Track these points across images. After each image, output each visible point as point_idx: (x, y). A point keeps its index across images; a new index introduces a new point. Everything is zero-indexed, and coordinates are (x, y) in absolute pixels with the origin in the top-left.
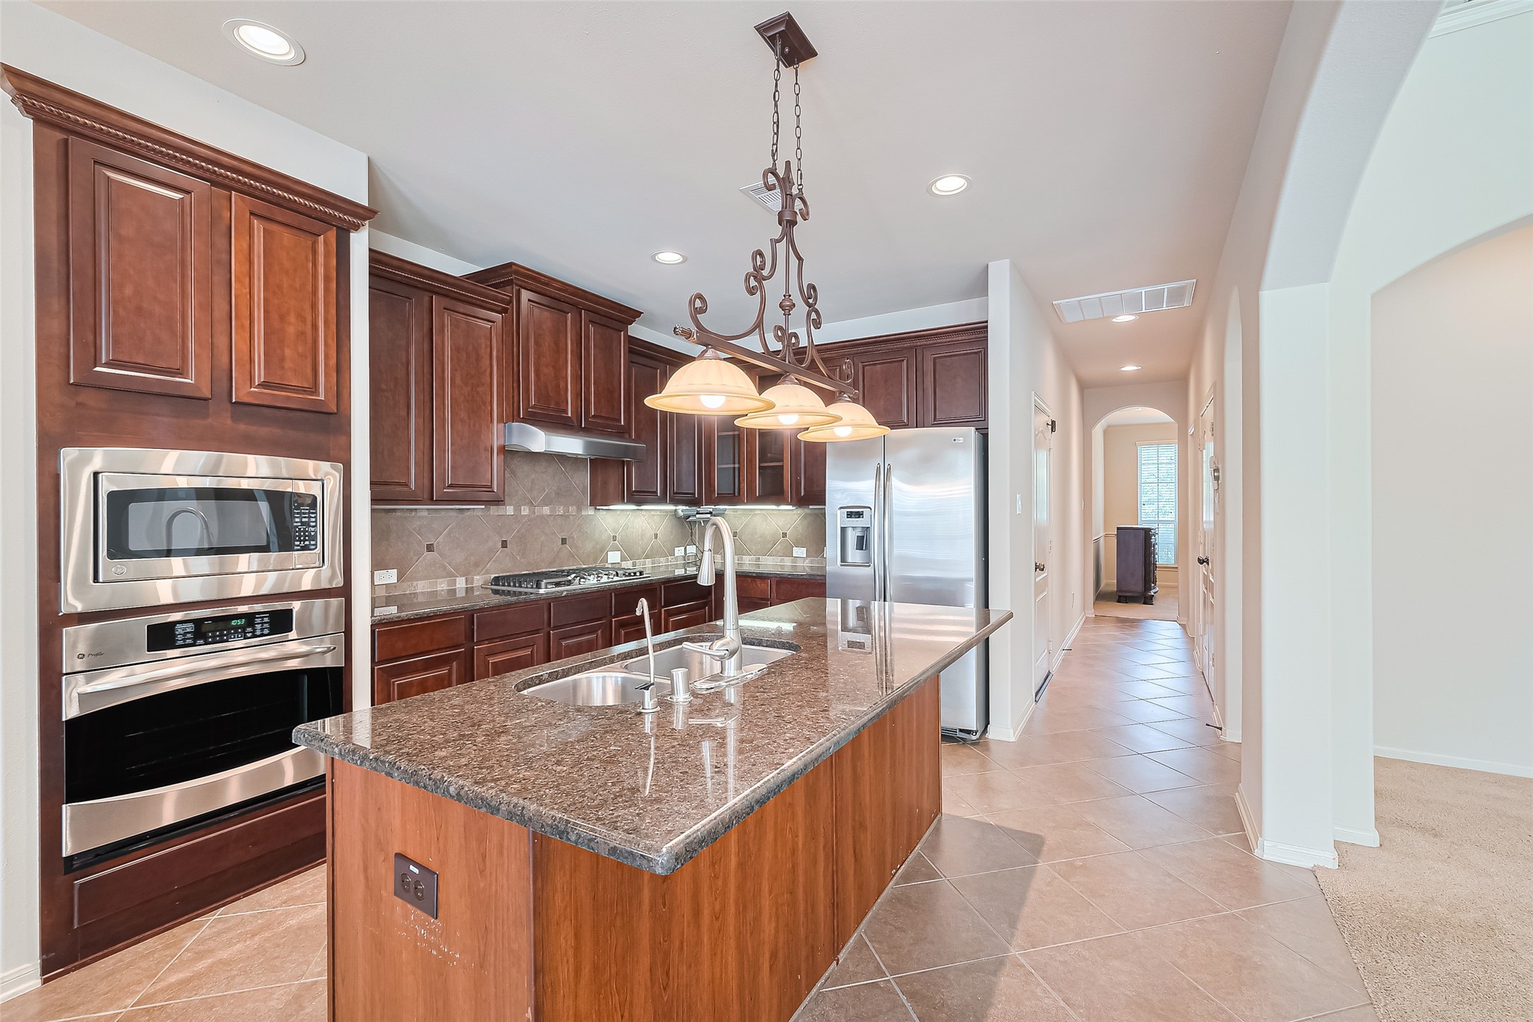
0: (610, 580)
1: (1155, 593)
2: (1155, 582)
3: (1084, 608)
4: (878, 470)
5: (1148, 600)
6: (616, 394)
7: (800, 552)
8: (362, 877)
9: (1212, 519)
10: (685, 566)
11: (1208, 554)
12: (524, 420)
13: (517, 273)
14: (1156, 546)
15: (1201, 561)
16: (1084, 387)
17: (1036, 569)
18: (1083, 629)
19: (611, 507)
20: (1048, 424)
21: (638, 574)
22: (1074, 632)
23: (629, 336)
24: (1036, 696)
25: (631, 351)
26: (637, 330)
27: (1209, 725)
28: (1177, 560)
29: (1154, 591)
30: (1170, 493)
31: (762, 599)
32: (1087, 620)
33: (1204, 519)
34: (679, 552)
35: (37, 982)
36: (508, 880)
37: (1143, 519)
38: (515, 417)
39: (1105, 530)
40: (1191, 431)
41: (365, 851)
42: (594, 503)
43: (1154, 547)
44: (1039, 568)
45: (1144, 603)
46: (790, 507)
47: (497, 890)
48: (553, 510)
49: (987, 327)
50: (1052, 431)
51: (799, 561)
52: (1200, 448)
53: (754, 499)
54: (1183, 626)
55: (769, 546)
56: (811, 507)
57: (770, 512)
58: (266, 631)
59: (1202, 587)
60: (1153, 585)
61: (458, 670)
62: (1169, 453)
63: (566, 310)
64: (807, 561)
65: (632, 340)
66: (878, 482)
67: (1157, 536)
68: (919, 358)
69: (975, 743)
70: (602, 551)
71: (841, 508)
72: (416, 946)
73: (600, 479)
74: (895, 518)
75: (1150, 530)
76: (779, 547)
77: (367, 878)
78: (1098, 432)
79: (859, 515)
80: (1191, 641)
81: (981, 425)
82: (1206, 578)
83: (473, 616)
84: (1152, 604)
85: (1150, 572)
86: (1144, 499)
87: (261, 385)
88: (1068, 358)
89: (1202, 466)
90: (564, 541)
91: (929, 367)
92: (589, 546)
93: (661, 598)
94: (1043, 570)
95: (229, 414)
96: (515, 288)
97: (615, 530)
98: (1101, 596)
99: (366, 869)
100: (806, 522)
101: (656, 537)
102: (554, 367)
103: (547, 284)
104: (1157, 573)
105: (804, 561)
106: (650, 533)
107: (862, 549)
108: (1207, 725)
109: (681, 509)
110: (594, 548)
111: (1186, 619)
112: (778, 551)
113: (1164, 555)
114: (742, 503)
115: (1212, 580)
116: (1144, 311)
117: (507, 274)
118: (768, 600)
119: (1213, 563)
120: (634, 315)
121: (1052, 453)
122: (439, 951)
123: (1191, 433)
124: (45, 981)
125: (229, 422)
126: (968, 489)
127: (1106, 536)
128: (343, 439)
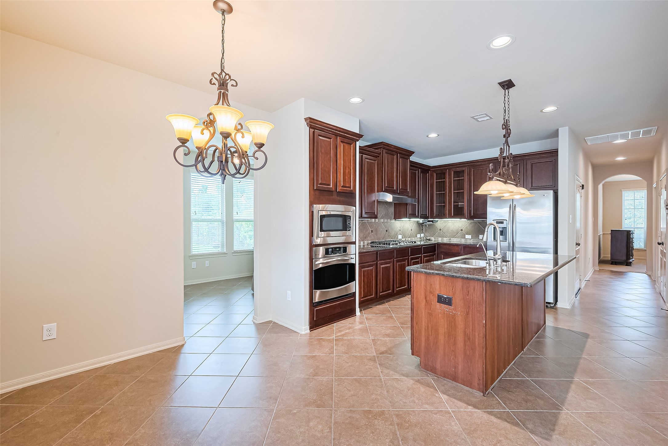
0: (407, 244)
1: (633, 261)
2: (633, 256)
3: (594, 265)
4: (510, 206)
5: (629, 264)
6: (407, 181)
7: (468, 237)
8: (424, 300)
9: (665, 226)
10: (420, 241)
11: (663, 241)
12: (384, 192)
13: (384, 145)
14: (633, 239)
15: (659, 244)
16: (595, 167)
17: (576, 245)
18: (593, 274)
19: (402, 219)
20: (580, 186)
21: (414, 242)
22: (589, 275)
23: (411, 161)
24: (576, 294)
25: (411, 166)
26: (413, 158)
27: (662, 309)
28: (646, 245)
29: (632, 260)
30: (642, 214)
31: (457, 253)
32: (595, 271)
33: (661, 227)
34: (418, 236)
35: (309, 331)
36: (476, 296)
37: (625, 226)
38: (382, 191)
39: (603, 232)
40: (654, 185)
41: (425, 294)
42: (395, 218)
43: (632, 239)
44: (578, 244)
45: (626, 265)
46: (466, 220)
47: (473, 298)
48: (384, 220)
49: (558, 151)
50: (582, 189)
51: (469, 239)
52: (659, 194)
53: (450, 217)
54: (649, 276)
55: (455, 234)
56: (474, 220)
57: (455, 221)
58: (342, 252)
59: (660, 256)
60: (631, 257)
61: (375, 268)
62: (641, 195)
63: (394, 154)
64: (471, 240)
65: (411, 162)
66: (510, 211)
67: (634, 234)
68: (525, 163)
69: (551, 308)
70: (396, 235)
71: (493, 220)
72: (444, 313)
73: (398, 209)
74: (517, 225)
75: (630, 231)
76: (459, 235)
77: (426, 300)
78: (600, 187)
79: (502, 223)
80: (653, 281)
81: (555, 188)
82: (662, 251)
83: (377, 252)
84: (631, 266)
85: (630, 251)
86: (626, 216)
87: (342, 187)
88: (587, 156)
89: (660, 202)
90: (387, 231)
91: (529, 167)
92: (393, 233)
93: (422, 251)
94: (579, 245)
95: (336, 195)
96: (382, 149)
97: (400, 228)
98: (602, 262)
99: (426, 298)
100: (471, 225)
101: (412, 230)
102: (391, 174)
103: (390, 147)
104: (634, 252)
105: (470, 240)
106: (410, 229)
107: (502, 235)
108: (661, 309)
109: (421, 221)
110: (394, 234)
111: (651, 272)
112: (459, 236)
113: (638, 242)
114: (446, 218)
115: (665, 252)
116: (630, 138)
117: (380, 145)
118: (459, 253)
119: (665, 244)
120: (412, 153)
121: (582, 198)
122: (453, 313)
123: (655, 187)
124: (311, 331)
125: (336, 197)
126: (550, 212)
127: (603, 234)
128: (355, 200)
